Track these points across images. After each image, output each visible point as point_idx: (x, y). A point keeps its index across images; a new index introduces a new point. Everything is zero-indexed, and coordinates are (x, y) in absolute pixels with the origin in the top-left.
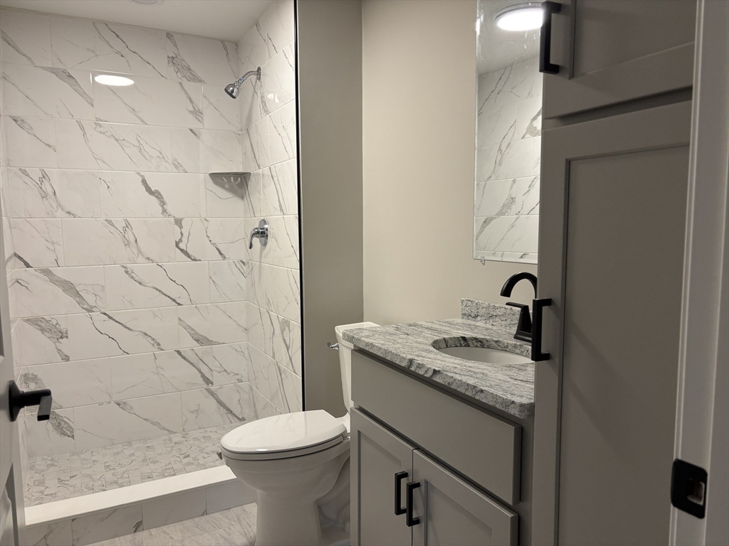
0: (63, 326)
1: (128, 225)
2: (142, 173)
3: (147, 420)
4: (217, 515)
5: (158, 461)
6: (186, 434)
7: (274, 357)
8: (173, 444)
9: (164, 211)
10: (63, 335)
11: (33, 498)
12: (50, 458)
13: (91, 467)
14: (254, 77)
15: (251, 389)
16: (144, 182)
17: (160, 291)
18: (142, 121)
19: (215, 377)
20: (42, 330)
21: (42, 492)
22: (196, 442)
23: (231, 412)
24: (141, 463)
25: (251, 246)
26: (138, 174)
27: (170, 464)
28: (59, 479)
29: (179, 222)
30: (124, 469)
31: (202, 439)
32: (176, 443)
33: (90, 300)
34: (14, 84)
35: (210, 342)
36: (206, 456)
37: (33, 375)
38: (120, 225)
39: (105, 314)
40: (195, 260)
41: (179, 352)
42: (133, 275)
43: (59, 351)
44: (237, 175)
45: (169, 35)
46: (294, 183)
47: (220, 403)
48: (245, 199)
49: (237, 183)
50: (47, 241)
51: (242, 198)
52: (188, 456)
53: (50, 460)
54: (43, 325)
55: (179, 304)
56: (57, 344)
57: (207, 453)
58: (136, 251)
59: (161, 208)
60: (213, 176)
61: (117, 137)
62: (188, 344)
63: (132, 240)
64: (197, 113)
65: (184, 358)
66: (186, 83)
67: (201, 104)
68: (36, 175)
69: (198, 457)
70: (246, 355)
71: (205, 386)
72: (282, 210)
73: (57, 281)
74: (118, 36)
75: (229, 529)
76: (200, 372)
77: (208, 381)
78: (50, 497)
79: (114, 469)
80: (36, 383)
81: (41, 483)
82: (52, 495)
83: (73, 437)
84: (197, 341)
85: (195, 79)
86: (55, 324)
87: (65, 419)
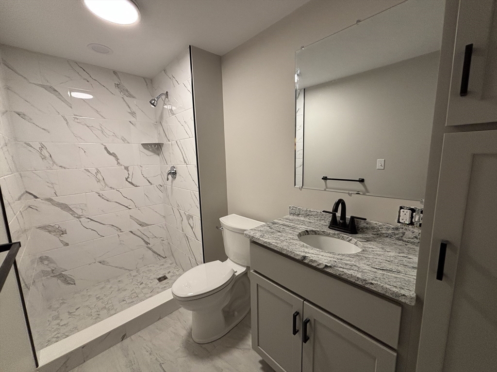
0: (63, 228)
1: (98, 171)
2: (104, 144)
3: (117, 267)
4: (166, 318)
5: (126, 289)
6: (138, 270)
7: (183, 231)
8: (132, 277)
9: (118, 163)
10: (64, 233)
11: (53, 330)
12: (61, 298)
13: (88, 300)
14: (163, 97)
15: (169, 243)
16: (106, 148)
17: (119, 203)
18: (102, 116)
19: (151, 241)
20: (50, 232)
21: (58, 324)
22: (145, 274)
23: (160, 255)
24: (117, 292)
25: (168, 179)
26: (102, 144)
27: (133, 290)
28: (69, 312)
29: (127, 168)
30: (108, 297)
31: (147, 272)
32: (134, 276)
33: (79, 212)
34: (15, 92)
35: (147, 225)
36: (152, 281)
37: (46, 256)
38: (94, 171)
39: (88, 218)
40: (137, 186)
41: (131, 232)
42: (103, 196)
43: (62, 241)
44: (155, 144)
45: (115, 73)
46: (194, 150)
47: (154, 252)
48: (160, 156)
49: (157, 148)
50: (48, 182)
51: (159, 155)
52: (142, 283)
53: (62, 300)
54: (50, 229)
55: (130, 209)
56: (61, 238)
57: (152, 280)
58: (104, 185)
59: (116, 162)
60: (143, 145)
61: (88, 125)
62: (136, 227)
63: (101, 179)
64: (133, 114)
65: (134, 234)
66: (126, 98)
67: (134, 109)
68: (37, 146)
69: (148, 283)
70: (165, 228)
71: (146, 246)
72: (185, 162)
73: (57, 204)
74: (84, 70)
75: (175, 326)
76: (143, 239)
77: (147, 243)
78: (64, 327)
79: (102, 299)
80: (48, 261)
81: (57, 318)
82: (65, 325)
83: (75, 284)
84: (140, 225)
85: (131, 96)
86: (57, 227)
87: (69, 276)
